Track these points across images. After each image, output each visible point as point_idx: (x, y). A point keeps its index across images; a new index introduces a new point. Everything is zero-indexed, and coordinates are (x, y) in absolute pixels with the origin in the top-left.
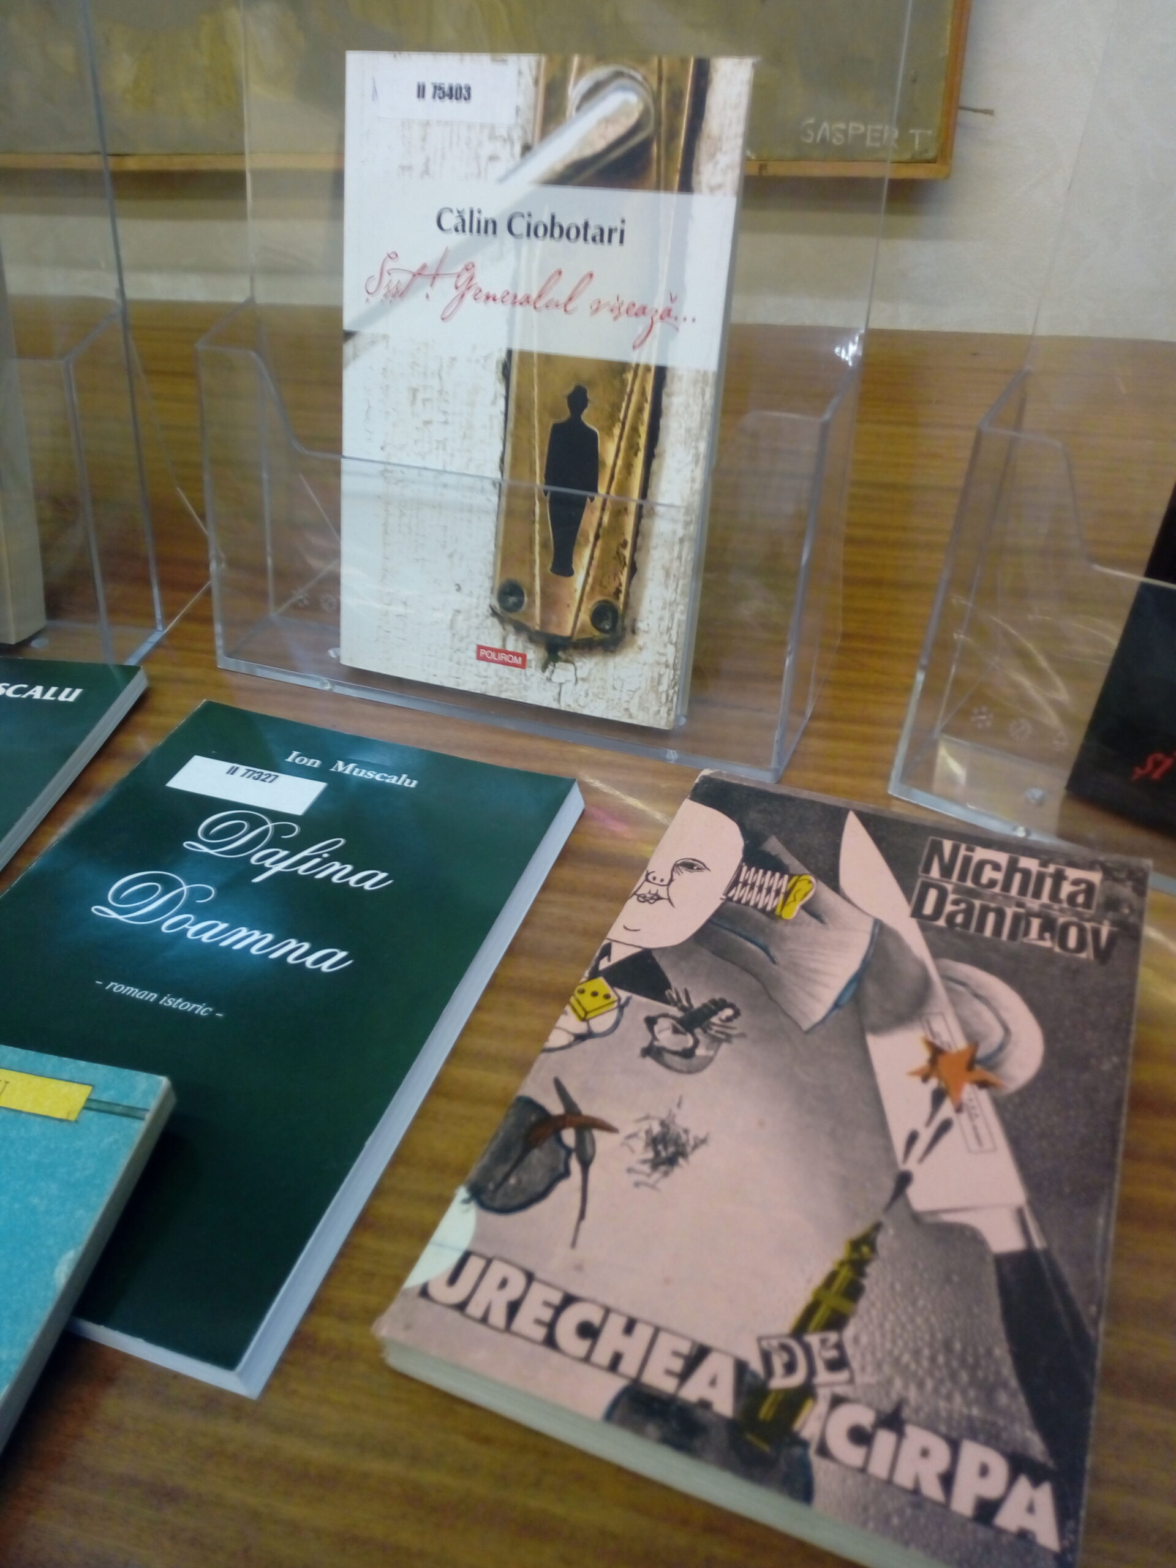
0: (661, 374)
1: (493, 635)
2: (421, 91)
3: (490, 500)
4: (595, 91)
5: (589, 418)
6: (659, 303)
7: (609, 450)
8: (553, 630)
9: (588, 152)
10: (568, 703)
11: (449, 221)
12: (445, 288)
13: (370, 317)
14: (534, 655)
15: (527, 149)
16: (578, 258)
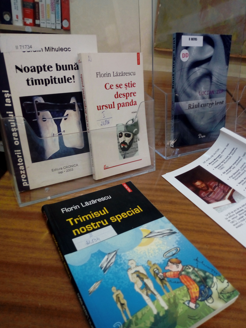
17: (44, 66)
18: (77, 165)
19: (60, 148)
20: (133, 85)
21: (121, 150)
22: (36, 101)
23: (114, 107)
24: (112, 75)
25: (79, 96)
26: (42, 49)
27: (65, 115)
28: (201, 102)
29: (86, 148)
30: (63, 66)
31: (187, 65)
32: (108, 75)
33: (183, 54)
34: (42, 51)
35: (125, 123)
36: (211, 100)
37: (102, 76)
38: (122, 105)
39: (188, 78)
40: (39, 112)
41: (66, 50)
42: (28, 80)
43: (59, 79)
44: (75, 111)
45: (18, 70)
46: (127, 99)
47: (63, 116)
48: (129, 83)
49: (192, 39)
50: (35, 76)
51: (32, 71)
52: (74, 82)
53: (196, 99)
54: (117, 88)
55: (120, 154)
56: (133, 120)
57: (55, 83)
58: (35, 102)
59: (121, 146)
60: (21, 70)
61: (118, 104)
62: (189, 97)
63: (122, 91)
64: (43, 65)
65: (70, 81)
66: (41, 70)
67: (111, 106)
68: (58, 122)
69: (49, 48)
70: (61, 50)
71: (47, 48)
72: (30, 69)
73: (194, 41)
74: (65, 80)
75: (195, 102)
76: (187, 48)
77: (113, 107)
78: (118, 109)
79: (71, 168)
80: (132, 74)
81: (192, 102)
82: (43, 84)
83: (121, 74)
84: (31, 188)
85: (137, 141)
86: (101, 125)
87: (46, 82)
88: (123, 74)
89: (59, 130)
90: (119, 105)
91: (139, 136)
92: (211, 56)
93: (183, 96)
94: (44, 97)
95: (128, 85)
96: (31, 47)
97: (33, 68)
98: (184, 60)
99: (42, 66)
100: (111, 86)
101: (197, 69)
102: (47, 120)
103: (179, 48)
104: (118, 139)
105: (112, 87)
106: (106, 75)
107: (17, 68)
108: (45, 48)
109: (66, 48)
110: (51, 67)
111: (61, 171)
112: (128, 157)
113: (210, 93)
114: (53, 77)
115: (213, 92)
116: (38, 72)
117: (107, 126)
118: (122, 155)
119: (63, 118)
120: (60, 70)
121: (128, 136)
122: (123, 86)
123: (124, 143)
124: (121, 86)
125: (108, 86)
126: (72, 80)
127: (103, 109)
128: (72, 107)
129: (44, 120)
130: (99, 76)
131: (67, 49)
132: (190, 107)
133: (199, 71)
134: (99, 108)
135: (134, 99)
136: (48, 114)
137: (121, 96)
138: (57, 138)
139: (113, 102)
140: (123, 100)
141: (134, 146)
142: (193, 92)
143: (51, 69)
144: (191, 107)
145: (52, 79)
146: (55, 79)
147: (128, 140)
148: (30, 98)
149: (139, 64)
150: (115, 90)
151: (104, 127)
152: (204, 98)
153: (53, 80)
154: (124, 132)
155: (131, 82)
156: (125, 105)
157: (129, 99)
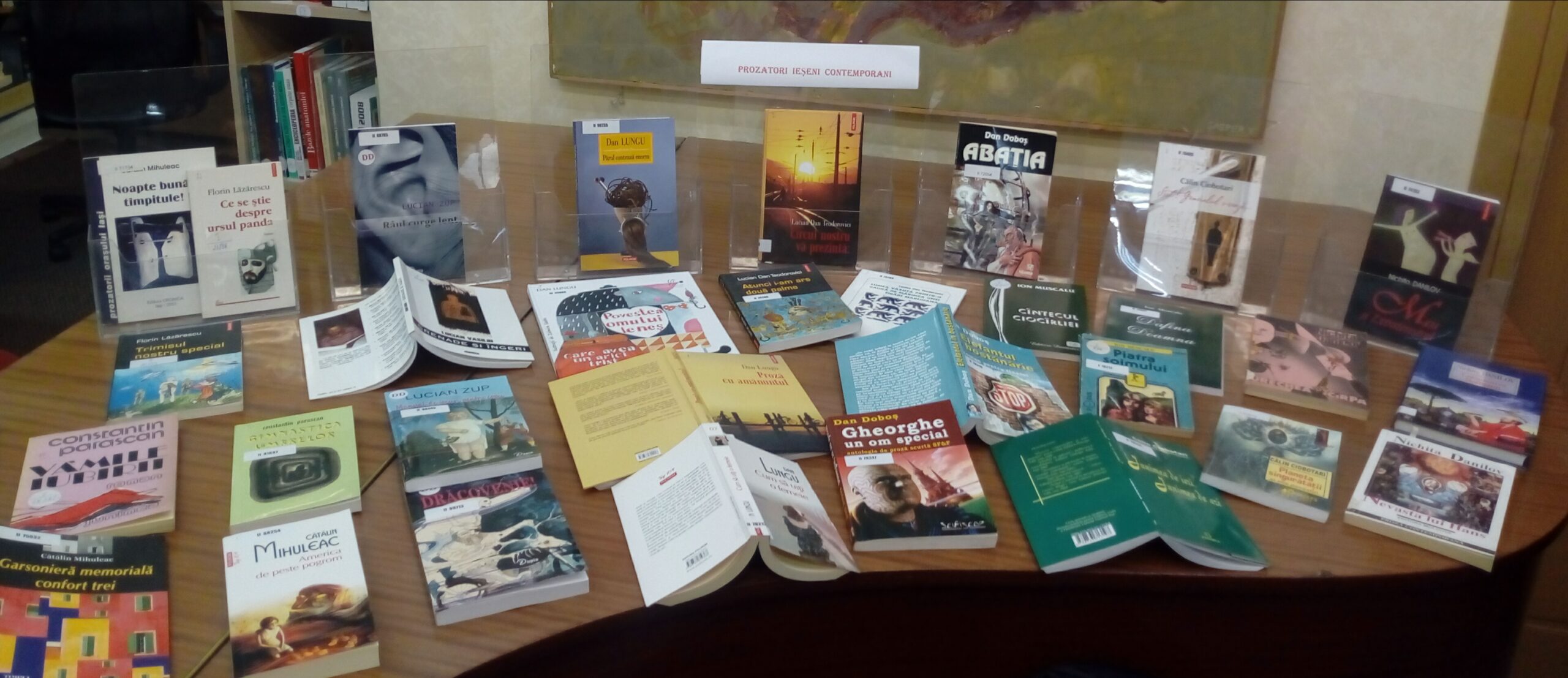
0: (1240, 220)
1: (1187, 281)
2: (1180, 153)
3: (1189, 247)
4: (1226, 159)
5: (1220, 228)
6: (1241, 204)
7: (1225, 236)
8: (1206, 280)
9: (1224, 170)
10: (1209, 300)
11: (1184, 181)
12: (1181, 196)
14: (1199, 286)
15: (1208, 168)
16: (1220, 193)
18: (182, 298)
20: (266, 201)
21: (245, 283)
22: (134, 223)
24: (232, 191)
26: (144, 168)
28: (409, 218)
30: (168, 184)
31: (374, 170)
32: (227, 191)
33: (363, 156)
34: (144, 171)
36: (430, 217)
37: (217, 193)
38: (248, 225)
39: (377, 187)
41: (173, 167)
42: (126, 201)
43: (163, 198)
45: (116, 192)
46: (256, 217)
47: (165, 237)
48: (259, 200)
49: (379, 135)
50: (135, 196)
51: (131, 191)
52: (182, 200)
53: (396, 214)
54: (240, 205)
55: (243, 288)
56: (265, 244)
57: (158, 202)
59: (244, 278)
60: (119, 191)
61: (241, 224)
62: (382, 212)
63: (249, 208)
64: (145, 184)
65: (177, 199)
67: (231, 227)
68: (159, 246)
70: (167, 168)
71: (149, 167)
74: (171, 198)
75: (397, 220)
76: (370, 147)
77: (233, 227)
78: (242, 230)
79: (174, 301)
80: (264, 188)
81: (388, 220)
82: (143, 204)
83: (245, 190)
84: (121, 321)
85: (272, 272)
86: (214, 251)
88: (249, 189)
90: (244, 226)
92: (418, 155)
93: (370, 211)
94: (144, 218)
95: (257, 201)
96: (132, 167)
97: (132, 188)
98: (367, 163)
99: (143, 185)
100: (230, 205)
101: (392, 173)
103: (355, 148)
104: (240, 268)
105: (232, 205)
106: (223, 192)
107: (115, 189)
109: (174, 165)
110: (154, 186)
111: (160, 304)
112: (255, 292)
113: (424, 206)
114: (156, 197)
115: (431, 204)
116: (139, 192)
117: (224, 251)
118: (246, 289)
119: (166, 241)
120: (165, 188)
121: (259, 264)
122: (250, 203)
123: (250, 273)
124: (246, 203)
125: (226, 204)
127: (218, 230)
128: (179, 228)
129: (142, 242)
130: (212, 193)
132: (386, 226)
134: (211, 230)
135: (268, 217)
136: (147, 236)
137: (246, 215)
138: (156, 263)
139: (234, 223)
140: (249, 220)
141: (267, 277)
142: (391, 206)
144: (389, 226)
145: (154, 199)
147: (257, 270)
148: (127, 220)
149: (275, 176)
150: (236, 208)
151: (218, 251)
152: (413, 213)
154: (251, 258)
155: (263, 197)
156: (253, 225)
157: (260, 218)
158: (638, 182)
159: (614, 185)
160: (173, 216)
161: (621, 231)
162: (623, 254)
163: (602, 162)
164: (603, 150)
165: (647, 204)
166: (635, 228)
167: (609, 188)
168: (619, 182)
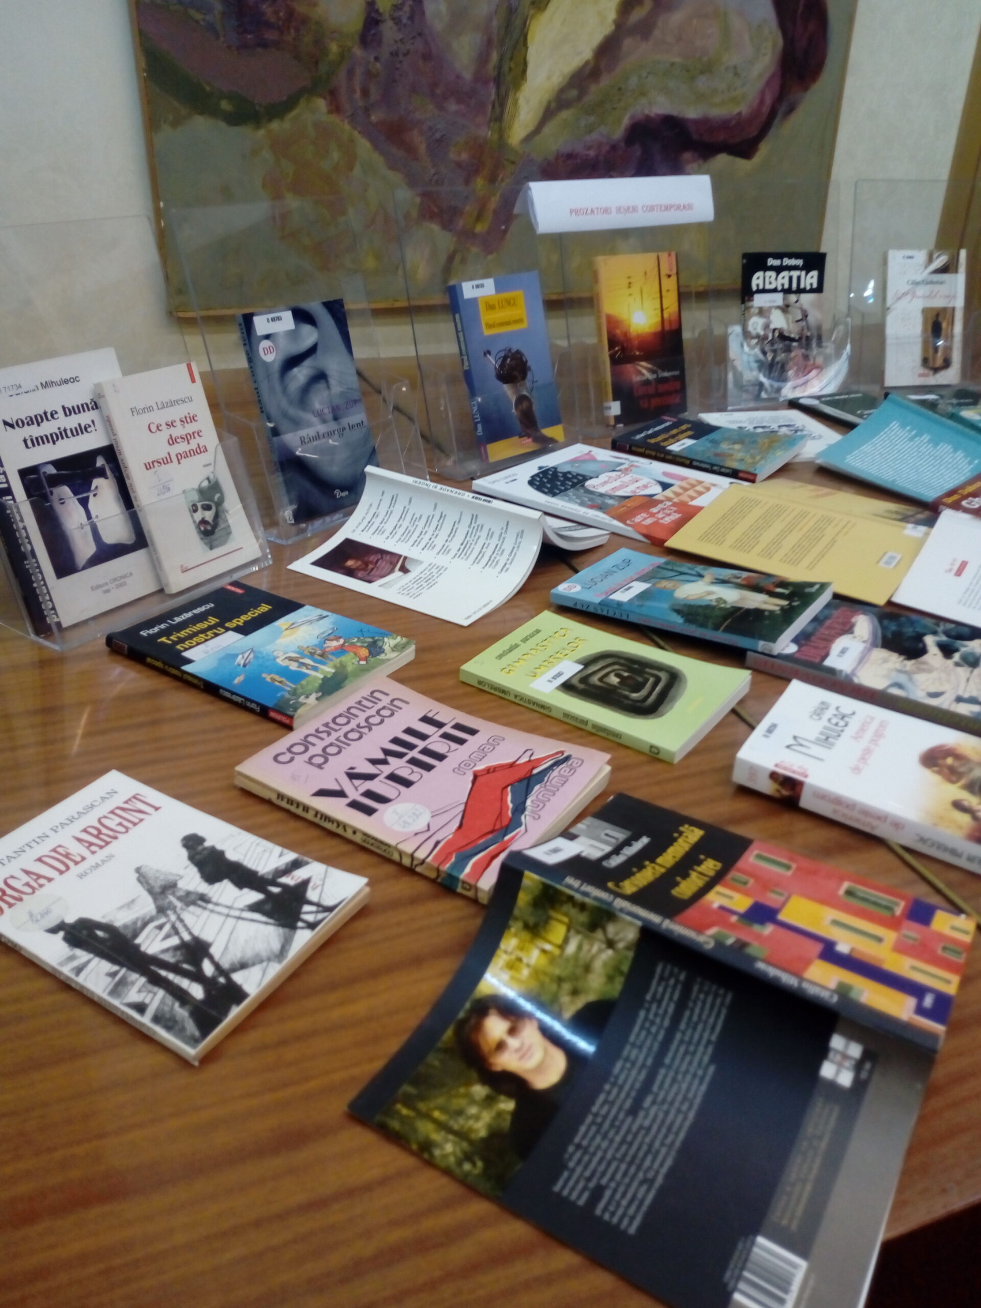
0: (953, 309)
2: (903, 257)
3: (920, 340)
4: (938, 257)
5: (939, 319)
6: (951, 294)
7: (944, 325)
8: (935, 366)
9: (938, 267)
10: (940, 383)
11: (910, 282)
12: (909, 297)
13: (894, 303)
15: (926, 267)
16: (936, 288)
17: (45, 413)
18: (131, 574)
19: (97, 547)
20: (193, 419)
21: (202, 536)
22: (44, 473)
23: (172, 462)
24: (155, 407)
25: (110, 453)
26: (37, 387)
27: (93, 487)
28: (322, 428)
29: (141, 541)
30: (73, 408)
31: (276, 367)
32: (149, 409)
33: (264, 349)
34: (38, 389)
35: (196, 486)
36: (339, 424)
37: (141, 411)
38: (183, 456)
39: (285, 390)
40: (51, 489)
41: (72, 380)
42: (25, 441)
43: (71, 430)
44: (106, 478)
45: (8, 428)
46: (189, 443)
47: (88, 489)
48: (186, 418)
49: (273, 320)
50: (35, 431)
51: (28, 424)
52: (96, 430)
53: (309, 425)
54: (169, 427)
55: (202, 543)
56: (208, 479)
57: (67, 437)
58: (42, 474)
59: (200, 529)
60: (12, 426)
61: (177, 455)
62: (297, 424)
63: (179, 431)
64: (43, 411)
65: (89, 430)
66: (42, 421)
67: (167, 461)
68: (84, 503)
69: (46, 383)
70: (65, 382)
71: (44, 383)
72: (25, 422)
73: (277, 323)
74: (82, 430)
75: (310, 432)
76: (267, 337)
77: (169, 461)
78: (179, 463)
79: (123, 581)
80: (187, 400)
81: (304, 433)
82: (48, 442)
83: (169, 405)
84: (65, 624)
85: (225, 516)
86: (158, 495)
87: (53, 438)
88: (172, 403)
89: (89, 516)
90: (180, 457)
91: (226, 505)
92: (314, 343)
93: (284, 425)
94: (57, 463)
95: (184, 420)
96: (20, 386)
97: (29, 419)
98: (269, 358)
99: (41, 413)
100: (158, 427)
101: (295, 370)
102: (67, 501)
103: (254, 340)
104: (192, 516)
105: (160, 428)
106: (146, 410)
107: (6, 423)
108: (42, 384)
109: (73, 378)
110: (56, 413)
111: (105, 588)
112: (217, 546)
113: (332, 411)
114: (62, 429)
115: (338, 407)
116: (39, 425)
117: (167, 495)
118: (206, 544)
119: (91, 495)
120: (70, 414)
121: (207, 508)
122: (178, 423)
123: (203, 522)
124: (174, 424)
125: (154, 428)
126: (92, 428)
127: (154, 466)
128: (101, 473)
129: (62, 501)
130: (135, 413)
131: (74, 380)
132: (303, 441)
133: (301, 374)
134: (148, 466)
135: (201, 441)
136: (65, 491)
137: (178, 440)
138: (88, 529)
139: (169, 454)
140: (182, 447)
141: (222, 525)
142: (302, 414)
143: (56, 416)
144: (306, 441)
145: (61, 433)
146: (65, 430)
147: (209, 516)
148: (34, 470)
149: (193, 381)
150: (166, 433)
151: (163, 497)
152: (324, 421)
153: (63, 434)
154: (199, 502)
155: (189, 414)
156: (188, 454)
157: (193, 445)
158: (518, 352)
159: (499, 358)
160: (91, 455)
161: (514, 410)
162: (521, 436)
163: (487, 332)
164: (486, 317)
165: (529, 375)
166: (525, 405)
167: (496, 363)
168: (502, 354)
